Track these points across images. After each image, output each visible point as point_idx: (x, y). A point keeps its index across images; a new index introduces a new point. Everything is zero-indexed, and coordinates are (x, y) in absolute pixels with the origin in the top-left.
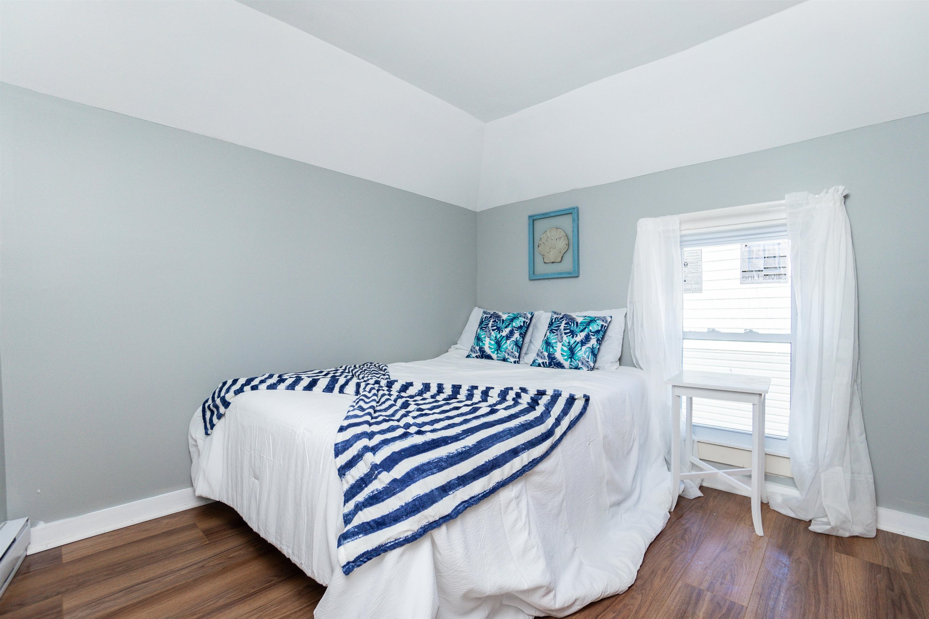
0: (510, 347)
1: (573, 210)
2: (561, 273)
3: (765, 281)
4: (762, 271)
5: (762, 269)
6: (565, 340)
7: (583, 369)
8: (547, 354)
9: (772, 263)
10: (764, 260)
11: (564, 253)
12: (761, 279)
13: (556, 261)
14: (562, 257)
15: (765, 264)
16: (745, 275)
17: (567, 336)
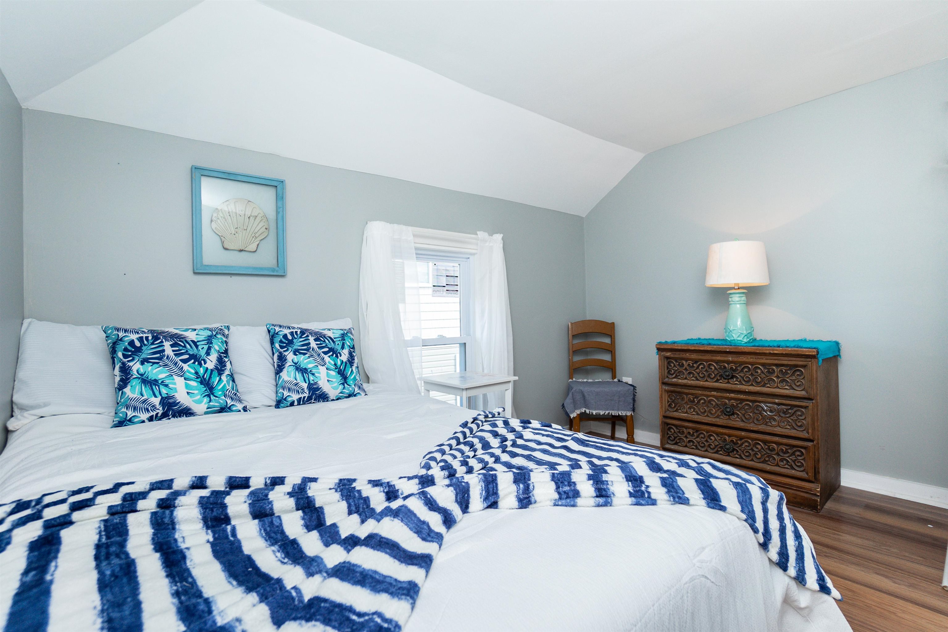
0: (229, 386)
1: (278, 183)
2: (262, 269)
3: (447, 295)
4: (445, 287)
5: (445, 285)
6: (329, 362)
7: (361, 395)
8: (307, 384)
9: (451, 281)
10: (446, 278)
11: (261, 240)
12: (445, 293)
13: (246, 249)
14: (258, 245)
15: (447, 281)
16: (435, 289)
17: (329, 357)
